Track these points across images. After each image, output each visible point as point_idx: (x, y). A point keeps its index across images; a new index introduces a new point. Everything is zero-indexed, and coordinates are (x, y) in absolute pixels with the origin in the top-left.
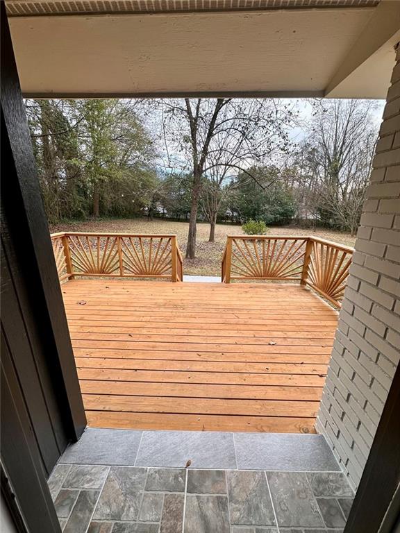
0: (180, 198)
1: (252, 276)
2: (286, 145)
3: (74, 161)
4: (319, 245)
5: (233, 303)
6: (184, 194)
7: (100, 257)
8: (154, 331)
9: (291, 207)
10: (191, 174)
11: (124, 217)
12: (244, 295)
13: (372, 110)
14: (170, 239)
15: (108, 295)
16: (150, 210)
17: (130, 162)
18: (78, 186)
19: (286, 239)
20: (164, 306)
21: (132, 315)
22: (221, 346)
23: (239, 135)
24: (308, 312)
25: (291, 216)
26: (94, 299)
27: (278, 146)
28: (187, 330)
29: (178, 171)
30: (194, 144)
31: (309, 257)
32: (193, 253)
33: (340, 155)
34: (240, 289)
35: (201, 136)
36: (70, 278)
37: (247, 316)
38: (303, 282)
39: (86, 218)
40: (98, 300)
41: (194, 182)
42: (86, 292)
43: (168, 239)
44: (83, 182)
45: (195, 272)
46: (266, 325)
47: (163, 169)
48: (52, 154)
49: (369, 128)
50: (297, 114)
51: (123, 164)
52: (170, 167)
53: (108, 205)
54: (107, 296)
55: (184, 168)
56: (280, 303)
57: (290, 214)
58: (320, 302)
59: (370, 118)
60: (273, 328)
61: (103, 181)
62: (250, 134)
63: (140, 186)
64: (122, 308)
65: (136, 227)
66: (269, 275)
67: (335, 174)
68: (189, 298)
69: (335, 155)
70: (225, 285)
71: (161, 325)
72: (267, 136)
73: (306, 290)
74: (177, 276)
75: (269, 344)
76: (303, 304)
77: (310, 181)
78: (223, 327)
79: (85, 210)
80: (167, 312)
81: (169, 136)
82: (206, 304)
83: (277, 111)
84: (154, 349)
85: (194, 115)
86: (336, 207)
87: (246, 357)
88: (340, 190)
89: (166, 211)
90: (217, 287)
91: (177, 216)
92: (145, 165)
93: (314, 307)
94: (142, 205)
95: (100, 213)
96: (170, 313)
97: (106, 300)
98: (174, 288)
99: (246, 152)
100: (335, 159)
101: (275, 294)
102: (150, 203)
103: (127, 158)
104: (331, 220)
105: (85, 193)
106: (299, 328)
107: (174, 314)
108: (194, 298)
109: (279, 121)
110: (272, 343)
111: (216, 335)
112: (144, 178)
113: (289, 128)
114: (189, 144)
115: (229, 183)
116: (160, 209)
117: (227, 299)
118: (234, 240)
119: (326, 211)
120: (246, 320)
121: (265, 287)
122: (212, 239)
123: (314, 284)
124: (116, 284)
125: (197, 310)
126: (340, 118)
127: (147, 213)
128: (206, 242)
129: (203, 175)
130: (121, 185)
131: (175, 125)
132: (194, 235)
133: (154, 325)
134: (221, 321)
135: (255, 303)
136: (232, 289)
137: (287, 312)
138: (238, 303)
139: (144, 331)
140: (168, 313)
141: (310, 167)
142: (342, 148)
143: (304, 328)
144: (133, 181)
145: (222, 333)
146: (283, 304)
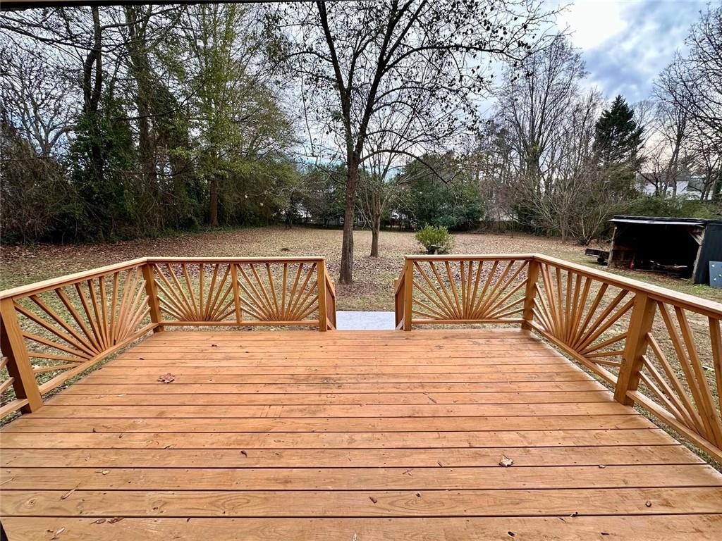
0: (330, 198)
1: (445, 318)
2: (475, 122)
3: (179, 151)
4: (553, 269)
5: (421, 370)
6: (334, 192)
7: (204, 295)
8: (288, 441)
9: (479, 207)
10: (343, 165)
11: (251, 224)
12: (436, 354)
13: (576, 79)
14: (314, 265)
15: (215, 360)
16: (288, 214)
17: (260, 152)
18: (188, 185)
19: (497, 260)
20: (307, 380)
21: (251, 404)
22: (412, 472)
23: (408, 110)
24: (549, 386)
25: (478, 217)
26: (189, 372)
27: (464, 124)
28: (346, 436)
29: (325, 161)
30: (348, 124)
31: (535, 286)
32: (350, 276)
33: (539, 137)
34: (430, 342)
35: (357, 114)
36: (156, 330)
37: (450, 399)
38: (526, 326)
39: (199, 227)
40: (197, 371)
41: (349, 176)
42: (178, 356)
43: (312, 263)
44: (195, 179)
45: (354, 305)
46: (485, 417)
47: (304, 158)
48: (152, 143)
49: (575, 102)
50: (490, 79)
51: (252, 153)
52: (313, 156)
53: (230, 209)
54: (211, 364)
55: (334, 157)
56: (499, 368)
57: (477, 214)
58: (562, 364)
59: (575, 89)
60: (498, 424)
61: (223, 177)
62: (424, 110)
63: (274, 183)
64: (234, 389)
65: (269, 239)
66: (472, 315)
67: (534, 161)
68: (348, 362)
69: (532, 136)
70: (404, 333)
71: (301, 424)
72: (449, 111)
73: (533, 340)
74: (327, 319)
75: (502, 465)
76: (537, 369)
77: (499, 171)
78: (410, 425)
79: (197, 216)
80: (311, 394)
81: (311, 115)
82: (377, 375)
83: (461, 76)
84: (286, 487)
85: (346, 85)
86: (539, 204)
87: (463, 502)
88: (542, 181)
89: (310, 216)
90: (391, 338)
91: (326, 220)
92: (280, 155)
93: (558, 374)
94: (276, 209)
95: (218, 220)
96: (317, 397)
97: (208, 372)
98: (323, 343)
99: (420, 133)
100: (533, 141)
101: (487, 349)
102: (288, 206)
103: (256, 147)
104: (532, 222)
105: (198, 194)
106: (544, 423)
107: (324, 397)
108: (357, 362)
109: (465, 90)
110: (507, 462)
111: (400, 445)
112: (280, 172)
113: (481, 98)
114: (340, 124)
115: (393, 176)
116: (302, 213)
117: (411, 362)
118: (416, 264)
119: (526, 211)
120: (449, 407)
121: (467, 336)
122: (374, 252)
123: (546, 331)
124: (229, 338)
125: (364, 388)
126: (535, 90)
127: (284, 219)
128: (365, 257)
129: (360, 166)
130: (248, 181)
131: (319, 100)
132: (351, 251)
133: (289, 425)
134: (406, 410)
135: (458, 369)
136: (416, 342)
137: (514, 386)
138: (429, 370)
139: (271, 442)
140: (312, 398)
141: (499, 153)
142: (540, 127)
143: (553, 421)
144: (265, 176)
145: (411, 441)
146: (504, 369)
